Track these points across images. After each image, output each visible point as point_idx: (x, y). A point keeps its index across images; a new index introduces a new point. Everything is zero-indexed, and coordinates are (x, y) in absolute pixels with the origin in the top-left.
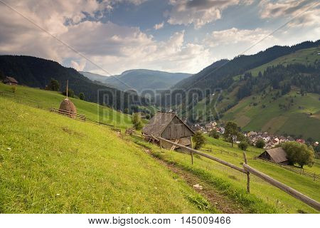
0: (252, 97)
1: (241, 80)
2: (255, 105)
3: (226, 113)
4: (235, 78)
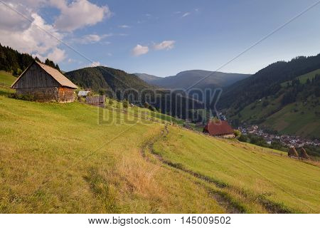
0: (295, 103)
1: (289, 86)
2: (296, 111)
3: (268, 118)
4: (284, 84)
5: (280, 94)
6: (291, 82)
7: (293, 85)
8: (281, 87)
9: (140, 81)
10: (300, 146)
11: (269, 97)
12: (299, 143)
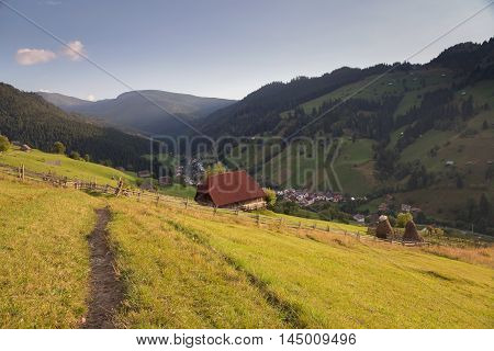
1: (291, 118)
4: (284, 115)
5: (280, 128)
6: (293, 112)
7: (296, 117)
8: (280, 119)
9: (48, 105)
10: (310, 202)
11: (265, 133)
12: (309, 199)
